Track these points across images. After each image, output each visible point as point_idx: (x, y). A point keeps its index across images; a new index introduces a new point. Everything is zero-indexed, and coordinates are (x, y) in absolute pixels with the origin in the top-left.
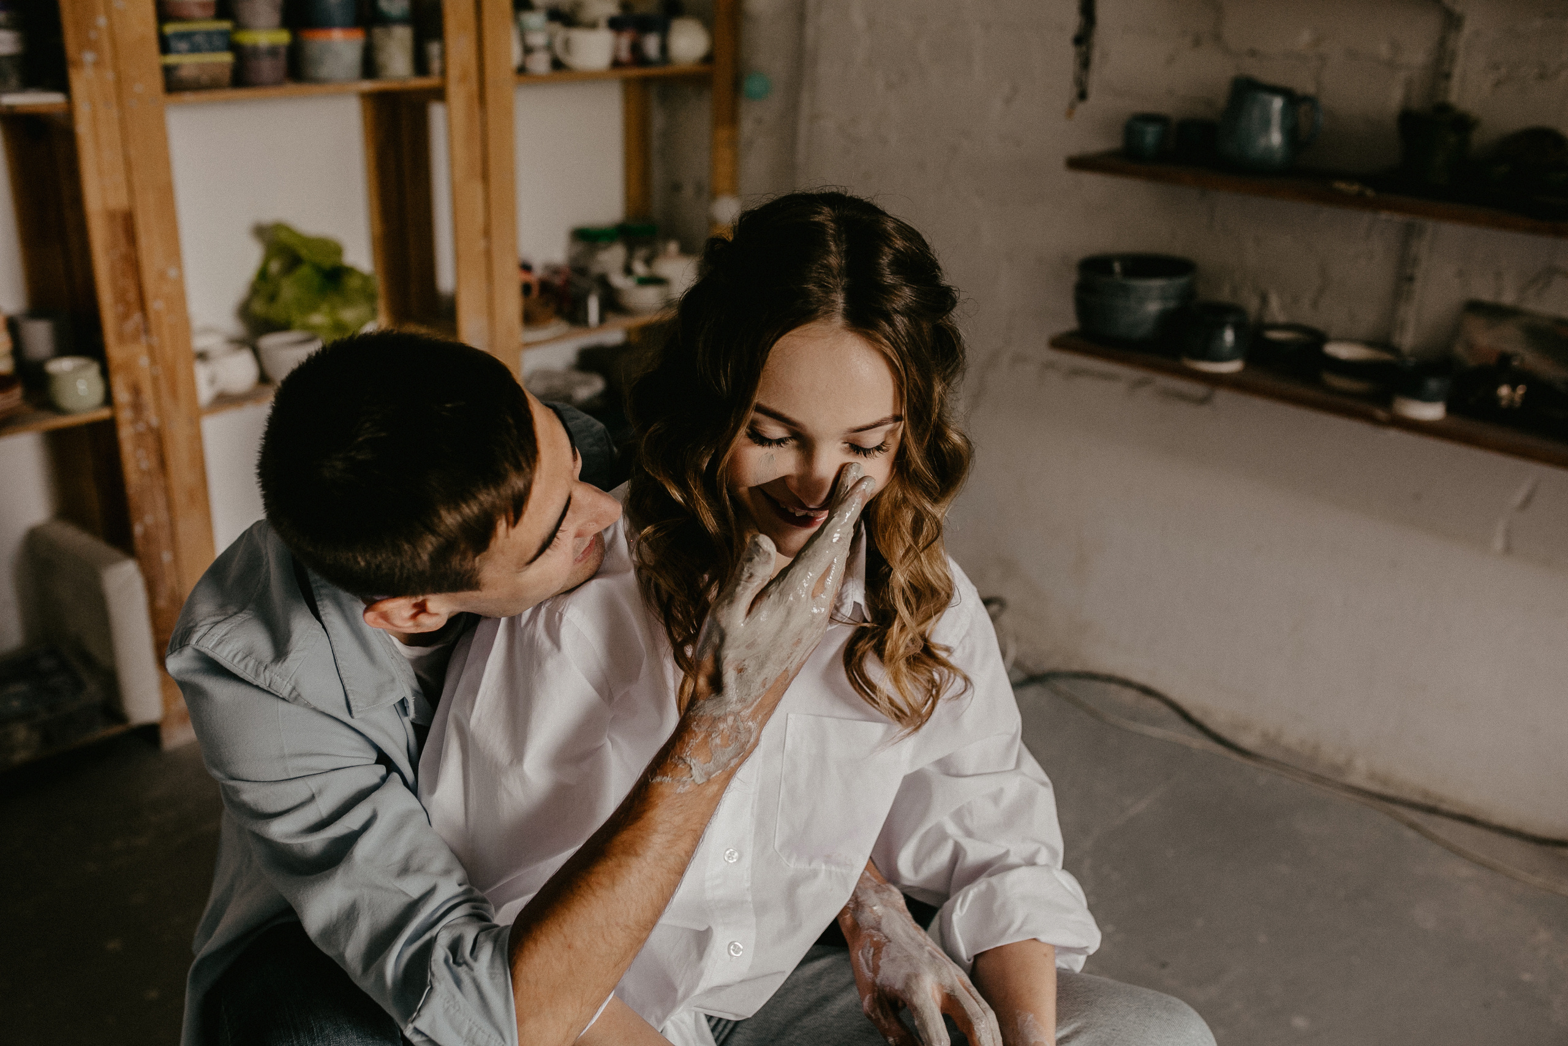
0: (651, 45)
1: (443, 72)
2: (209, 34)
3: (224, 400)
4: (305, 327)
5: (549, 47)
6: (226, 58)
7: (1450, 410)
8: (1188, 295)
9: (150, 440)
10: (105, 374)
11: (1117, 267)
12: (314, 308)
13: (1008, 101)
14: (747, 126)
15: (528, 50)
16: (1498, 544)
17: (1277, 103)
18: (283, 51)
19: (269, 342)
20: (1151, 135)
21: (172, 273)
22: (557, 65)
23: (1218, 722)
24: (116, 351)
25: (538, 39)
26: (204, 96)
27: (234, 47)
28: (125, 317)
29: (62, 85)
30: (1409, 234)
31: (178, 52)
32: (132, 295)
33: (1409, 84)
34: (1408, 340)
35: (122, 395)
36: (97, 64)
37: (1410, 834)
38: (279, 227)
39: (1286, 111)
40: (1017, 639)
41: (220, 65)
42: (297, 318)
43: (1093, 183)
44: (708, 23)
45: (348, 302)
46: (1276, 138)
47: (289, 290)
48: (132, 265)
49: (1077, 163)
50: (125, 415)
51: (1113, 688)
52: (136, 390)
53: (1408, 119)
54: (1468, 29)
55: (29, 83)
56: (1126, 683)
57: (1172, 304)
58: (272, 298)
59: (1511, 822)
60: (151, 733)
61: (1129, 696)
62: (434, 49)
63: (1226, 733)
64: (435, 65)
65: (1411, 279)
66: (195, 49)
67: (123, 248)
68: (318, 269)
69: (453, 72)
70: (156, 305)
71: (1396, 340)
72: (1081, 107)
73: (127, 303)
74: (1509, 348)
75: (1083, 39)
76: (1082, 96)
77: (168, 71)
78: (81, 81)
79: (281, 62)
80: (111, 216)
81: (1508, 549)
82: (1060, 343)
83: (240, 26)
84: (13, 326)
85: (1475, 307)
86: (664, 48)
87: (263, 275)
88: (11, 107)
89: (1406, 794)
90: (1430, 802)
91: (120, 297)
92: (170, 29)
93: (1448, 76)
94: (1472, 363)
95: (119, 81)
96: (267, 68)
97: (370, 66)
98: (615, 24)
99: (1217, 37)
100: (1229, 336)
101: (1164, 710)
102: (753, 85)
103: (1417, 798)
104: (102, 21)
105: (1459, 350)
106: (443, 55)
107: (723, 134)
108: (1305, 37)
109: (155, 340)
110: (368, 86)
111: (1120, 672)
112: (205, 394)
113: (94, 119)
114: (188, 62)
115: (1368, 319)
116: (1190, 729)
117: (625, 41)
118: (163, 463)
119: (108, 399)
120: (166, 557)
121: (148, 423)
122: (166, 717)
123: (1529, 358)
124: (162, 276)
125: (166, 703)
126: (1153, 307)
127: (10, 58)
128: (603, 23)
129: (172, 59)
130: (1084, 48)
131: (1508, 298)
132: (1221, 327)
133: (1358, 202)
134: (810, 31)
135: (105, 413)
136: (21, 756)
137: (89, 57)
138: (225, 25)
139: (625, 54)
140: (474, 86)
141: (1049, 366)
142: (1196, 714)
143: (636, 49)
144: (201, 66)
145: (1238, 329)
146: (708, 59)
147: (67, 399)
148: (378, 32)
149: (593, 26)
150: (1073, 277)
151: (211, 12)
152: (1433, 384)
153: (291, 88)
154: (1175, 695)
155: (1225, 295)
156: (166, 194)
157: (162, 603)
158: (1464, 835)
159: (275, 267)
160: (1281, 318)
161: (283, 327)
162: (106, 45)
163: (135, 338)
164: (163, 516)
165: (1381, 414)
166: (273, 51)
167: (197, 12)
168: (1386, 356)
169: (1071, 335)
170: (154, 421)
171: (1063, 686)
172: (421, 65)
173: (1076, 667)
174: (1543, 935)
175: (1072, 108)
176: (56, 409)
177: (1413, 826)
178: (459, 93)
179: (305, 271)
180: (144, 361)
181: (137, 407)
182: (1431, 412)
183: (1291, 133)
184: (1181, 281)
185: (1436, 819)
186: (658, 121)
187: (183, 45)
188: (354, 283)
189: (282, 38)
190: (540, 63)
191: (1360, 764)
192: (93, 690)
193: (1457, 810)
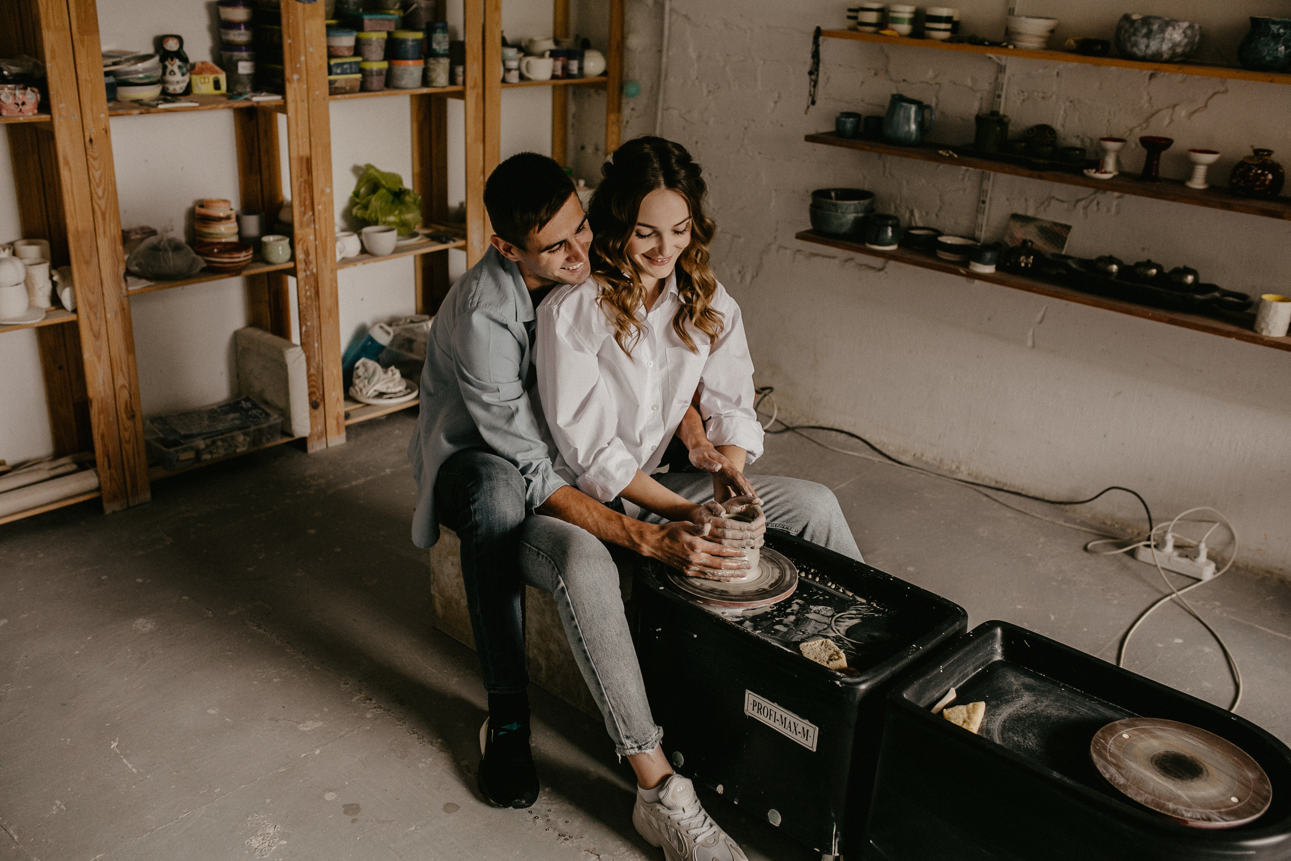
0: (574, 66)
1: (464, 83)
2: (350, 63)
3: (346, 262)
4: (384, 223)
5: (519, 69)
6: (359, 76)
7: (997, 269)
8: (869, 210)
9: (312, 281)
10: (292, 245)
11: (833, 194)
12: (390, 213)
13: (776, 102)
14: (626, 112)
15: (508, 70)
16: (1030, 343)
17: (913, 109)
18: (384, 73)
19: (366, 230)
20: (849, 123)
21: (328, 190)
22: (522, 77)
23: (890, 450)
24: (298, 232)
25: (513, 64)
26: (347, 96)
27: (361, 71)
28: (305, 213)
29: (280, 90)
30: (983, 178)
31: (337, 74)
32: (308, 202)
33: (981, 98)
34: (984, 235)
35: (300, 256)
36: (299, 80)
37: (985, 499)
38: (369, 167)
39: (916, 112)
40: (779, 409)
41: (356, 79)
42: (382, 219)
43: (822, 150)
44: (605, 54)
45: (409, 211)
46: (913, 127)
47: (376, 202)
48: (309, 185)
49: (810, 138)
50: (301, 266)
51: (834, 433)
52: (307, 253)
53: (979, 119)
54: (1008, 72)
55: (257, 88)
56: (842, 432)
57: (861, 215)
58: (366, 207)
59: (1038, 494)
60: (302, 443)
61: (842, 437)
62: (460, 70)
63: (893, 456)
64: (460, 79)
65: (984, 202)
66: (342, 73)
67: (305, 176)
68: (389, 190)
69: (469, 83)
70: (319, 208)
71: (977, 234)
72: (812, 107)
73: (305, 206)
74: (1028, 238)
75: (814, 71)
76: (813, 103)
77: (331, 83)
78: (291, 90)
79: (383, 78)
80: (301, 159)
81: (1034, 346)
82: (801, 236)
83: (365, 60)
84: (238, 219)
85: (1015, 217)
86: (581, 68)
87: (356, 194)
88: (258, 102)
89: (987, 482)
90: (999, 486)
91: (302, 204)
92: (333, 62)
93: (999, 96)
94: (1011, 245)
95: (308, 88)
96: (376, 82)
97: (426, 80)
98: (554, 54)
99: (887, 71)
100: (890, 234)
101: (861, 443)
102: (630, 89)
103: (993, 484)
104: (303, 58)
105: (1007, 239)
106: (464, 72)
107: (613, 117)
108: (931, 73)
109: (317, 227)
110: (425, 90)
111: (836, 427)
112: (339, 257)
113: (296, 110)
114: (341, 79)
115: (964, 223)
116: (876, 453)
117: (559, 64)
118: (317, 293)
119: (293, 258)
120: (316, 345)
121: (311, 271)
122: (311, 435)
123: (1039, 243)
124: (323, 192)
125: (312, 428)
126: (851, 217)
127: (248, 75)
128: (548, 54)
129: (332, 77)
130: (813, 77)
131: (1030, 213)
132: (887, 226)
133: (950, 160)
134: (664, 59)
135: (291, 265)
136: (241, 449)
137: (296, 77)
138: (359, 59)
139: (559, 72)
140: (480, 91)
141: (798, 251)
142: (878, 447)
143: (565, 68)
144: (346, 80)
145: (895, 228)
146: (605, 73)
147: (273, 258)
148: (431, 61)
149: (542, 55)
150: (809, 201)
151: (352, 53)
152: (988, 255)
153: (387, 92)
154: (866, 437)
155: (892, 211)
156: (327, 148)
157: (312, 371)
158: (1014, 500)
159: (363, 190)
160: (920, 224)
161: (376, 223)
162: (304, 69)
163: (308, 225)
164: (316, 323)
165: (962, 271)
166: (379, 72)
167: (346, 53)
168: (970, 242)
169: (808, 232)
170: (315, 270)
171: (805, 432)
172: (452, 80)
173: (813, 423)
174: (1042, 539)
175: (808, 107)
176: (268, 263)
177: (987, 496)
178: (472, 95)
179: (382, 191)
180: (312, 237)
181: (307, 262)
182: (989, 269)
183: (921, 125)
184: (866, 202)
185: (1001, 493)
186: (572, 108)
187: (339, 71)
188: (408, 199)
189: (384, 65)
190: (513, 77)
191: (963, 468)
192: (275, 419)
193: (1011, 489)
